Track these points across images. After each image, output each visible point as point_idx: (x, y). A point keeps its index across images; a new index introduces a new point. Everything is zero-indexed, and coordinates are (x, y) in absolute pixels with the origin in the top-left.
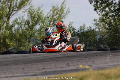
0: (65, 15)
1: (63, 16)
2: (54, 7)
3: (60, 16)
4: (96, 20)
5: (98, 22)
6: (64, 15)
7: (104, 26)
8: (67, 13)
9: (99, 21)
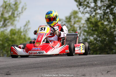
0: (20, 13)
1: (17, 15)
2: (5, 2)
3: (13, 14)
4: (62, 20)
5: (64, 23)
6: (18, 13)
7: (72, 27)
8: (22, 10)
9: (65, 21)
